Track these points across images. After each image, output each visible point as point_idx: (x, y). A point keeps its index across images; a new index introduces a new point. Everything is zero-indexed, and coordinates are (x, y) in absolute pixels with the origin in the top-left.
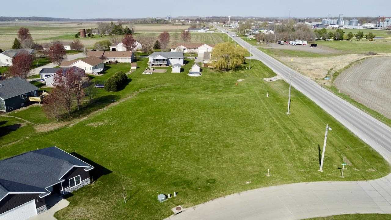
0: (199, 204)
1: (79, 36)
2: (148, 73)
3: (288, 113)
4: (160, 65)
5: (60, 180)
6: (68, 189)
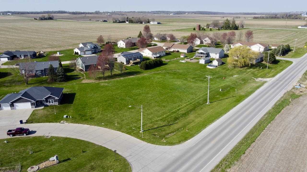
0: (73, 123)
1: (196, 29)
2: (183, 61)
3: (207, 103)
4: (201, 57)
5: (44, 99)
6: (48, 104)
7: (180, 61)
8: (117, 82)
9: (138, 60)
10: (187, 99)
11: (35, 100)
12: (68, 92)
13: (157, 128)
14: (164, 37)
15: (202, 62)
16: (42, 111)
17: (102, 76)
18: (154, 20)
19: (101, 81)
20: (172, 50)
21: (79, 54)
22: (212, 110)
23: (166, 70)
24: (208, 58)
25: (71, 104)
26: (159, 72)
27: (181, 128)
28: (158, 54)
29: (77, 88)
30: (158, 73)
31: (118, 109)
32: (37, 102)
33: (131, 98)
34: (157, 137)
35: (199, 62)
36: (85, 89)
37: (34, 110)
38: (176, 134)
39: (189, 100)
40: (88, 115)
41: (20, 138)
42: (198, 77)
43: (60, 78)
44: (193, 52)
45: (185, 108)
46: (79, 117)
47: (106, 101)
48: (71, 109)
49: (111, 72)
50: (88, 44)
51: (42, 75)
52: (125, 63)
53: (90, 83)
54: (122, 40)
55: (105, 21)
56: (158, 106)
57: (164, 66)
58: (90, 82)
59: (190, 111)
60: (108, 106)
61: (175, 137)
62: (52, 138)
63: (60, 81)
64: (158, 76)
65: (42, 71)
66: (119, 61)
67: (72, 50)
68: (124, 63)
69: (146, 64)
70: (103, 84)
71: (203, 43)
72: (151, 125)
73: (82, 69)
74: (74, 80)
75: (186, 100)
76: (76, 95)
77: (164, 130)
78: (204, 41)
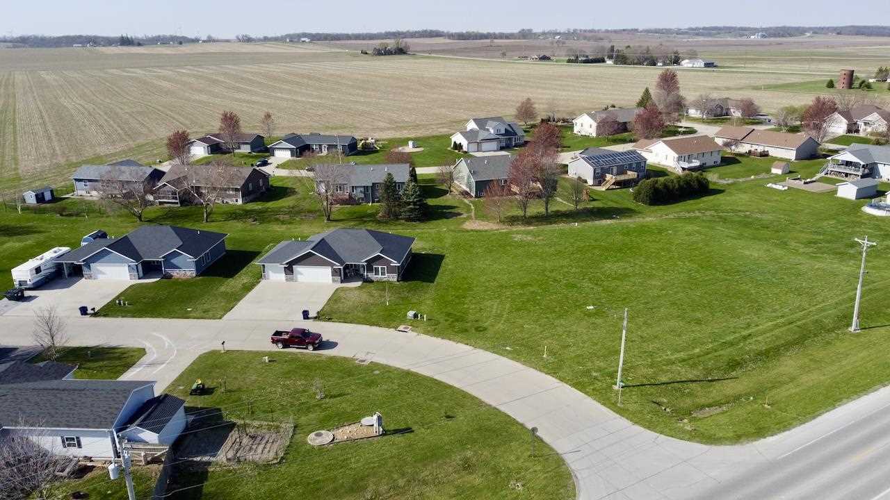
0: (428, 335)
1: (836, 85)
2: (779, 187)
3: (852, 329)
4: (847, 175)
5: (363, 262)
6: (372, 276)
7: (768, 186)
8: (562, 234)
9: (631, 175)
10: (777, 307)
11: (341, 262)
12: (425, 249)
13: (668, 383)
14: (722, 108)
15: (848, 191)
16: (357, 292)
17: (520, 213)
18: (693, 56)
19: (514, 229)
20: (744, 148)
21: (465, 149)
22: (864, 353)
23: (716, 211)
24: (869, 182)
25: (428, 284)
26: (692, 215)
27: (748, 395)
28: (695, 159)
29: (448, 242)
30: (690, 218)
31: (555, 312)
32: (347, 267)
33: (597, 284)
34: (665, 409)
35: (835, 191)
36: (471, 246)
37: (337, 290)
38: (727, 412)
39: (787, 310)
40: (471, 317)
41: (300, 356)
42: (828, 242)
43: (409, 211)
44: (818, 157)
45: (768, 335)
46: (446, 320)
47: (523, 286)
48: (427, 296)
49: (547, 203)
50: (490, 122)
51: (366, 199)
52: (590, 182)
53: (486, 231)
54: (589, 114)
55: (545, 58)
56: (679, 316)
57: (711, 198)
58: (486, 228)
59: (783, 345)
60: (528, 300)
61: (723, 420)
62: (374, 366)
63: (409, 219)
64: (689, 228)
65: (366, 188)
66: (572, 173)
67: (448, 137)
68: (586, 182)
69: (654, 187)
70: (519, 236)
71: (857, 131)
72: (651, 371)
73: (468, 190)
74: (445, 220)
75: (775, 311)
76: (446, 261)
77: (690, 394)
78: (863, 124)
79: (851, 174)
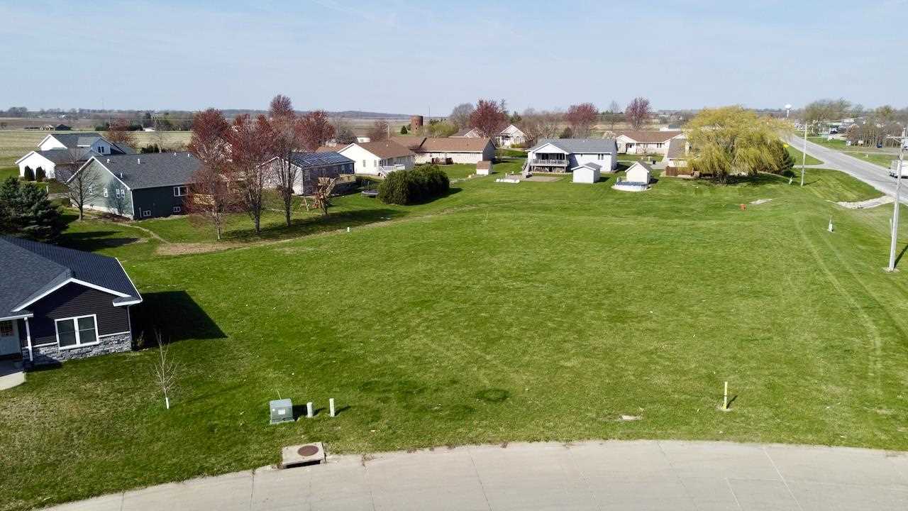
0: (394, 449)
2: (510, 181)
4: (551, 169)
5: (20, 311)
6: (53, 349)
7: (498, 180)
21: (50, 175)
29: (161, 273)
40: (426, 379)
46: (384, 401)
50: (81, 139)
55: (62, 128)
58: (206, 250)
67: (10, 163)
70: (287, 249)
71: (497, 145)
73: (115, 211)
76: (199, 299)
78: (501, 138)
79: (555, 167)
